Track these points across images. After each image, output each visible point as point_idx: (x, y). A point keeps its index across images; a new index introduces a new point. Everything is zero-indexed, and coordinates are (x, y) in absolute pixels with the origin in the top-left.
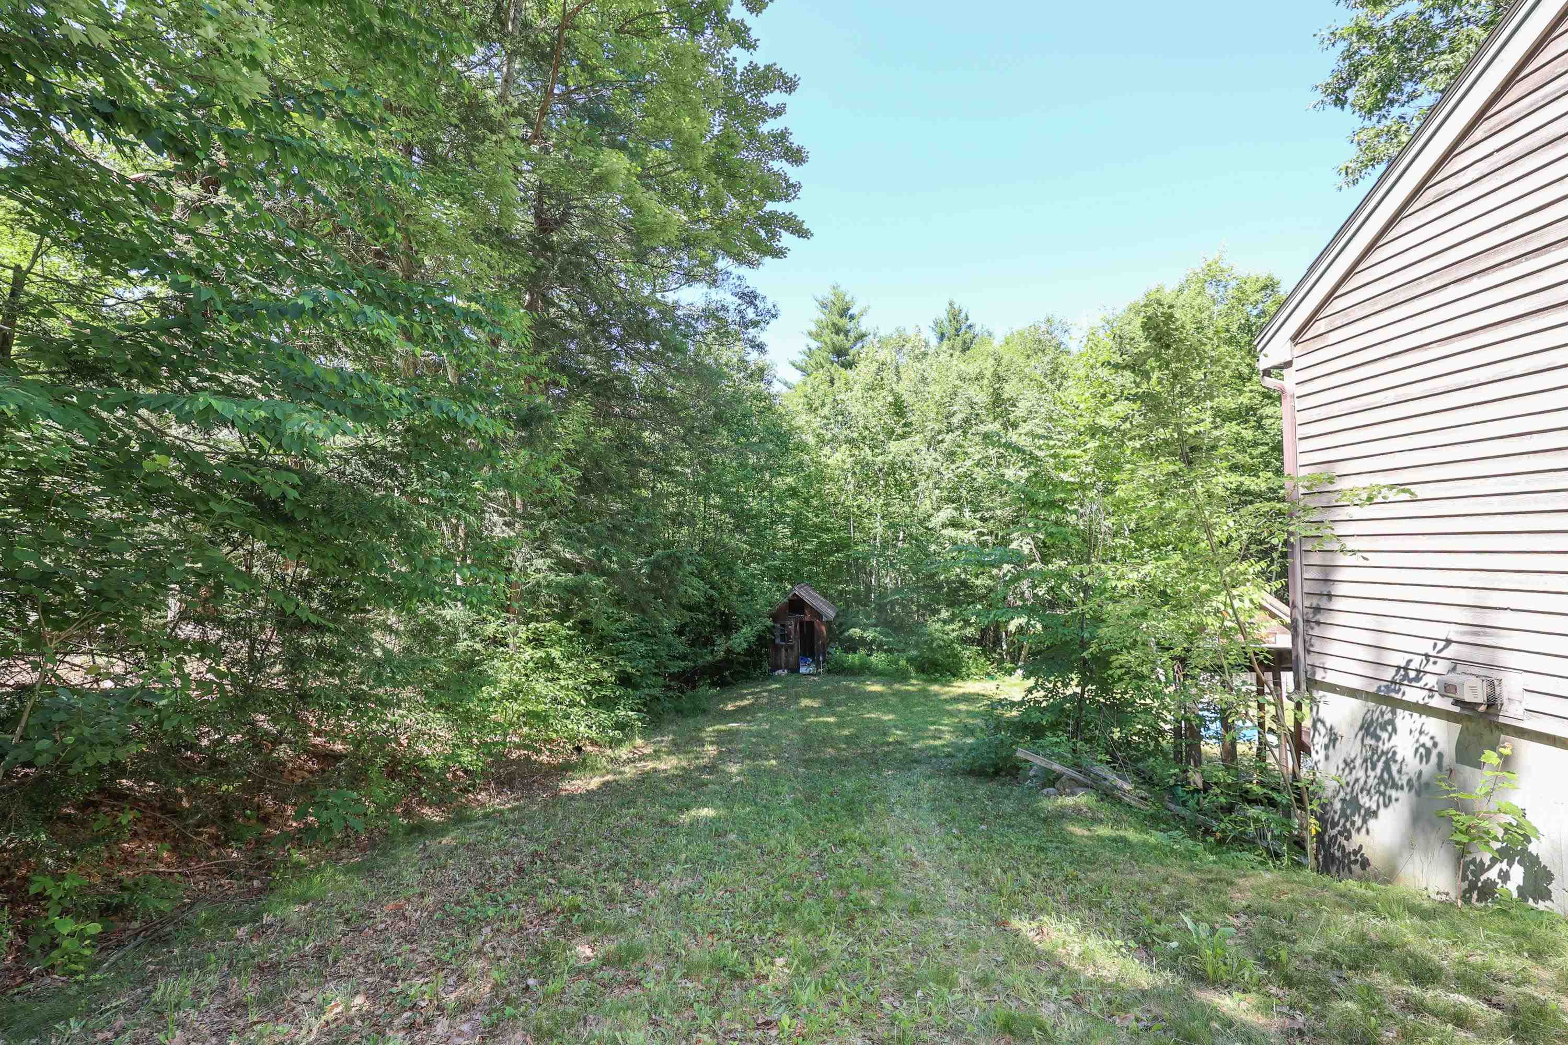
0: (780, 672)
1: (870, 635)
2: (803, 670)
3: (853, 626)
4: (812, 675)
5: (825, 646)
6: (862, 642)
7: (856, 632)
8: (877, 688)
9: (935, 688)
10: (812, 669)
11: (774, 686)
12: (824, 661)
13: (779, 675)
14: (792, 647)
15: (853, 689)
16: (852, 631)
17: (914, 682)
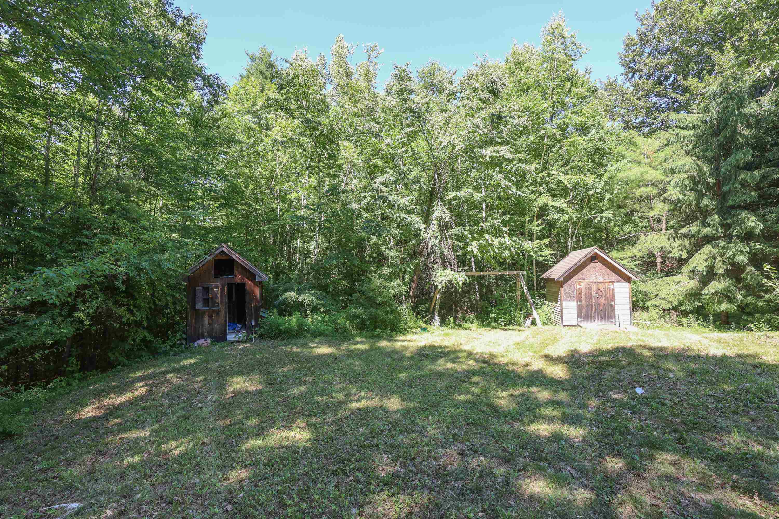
0: (202, 341)
1: (306, 298)
2: (231, 337)
3: (286, 290)
4: (242, 342)
5: (257, 310)
6: (299, 306)
7: (291, 295)
8: (325, 350)
9: (383, 343)
10: (242, 335)
11: (186, 362)
12: (257, 325)
13: (200, 346)
14: (218, 312)
15: (297, 355)
16: (287, 294)
17: (358, 339)
